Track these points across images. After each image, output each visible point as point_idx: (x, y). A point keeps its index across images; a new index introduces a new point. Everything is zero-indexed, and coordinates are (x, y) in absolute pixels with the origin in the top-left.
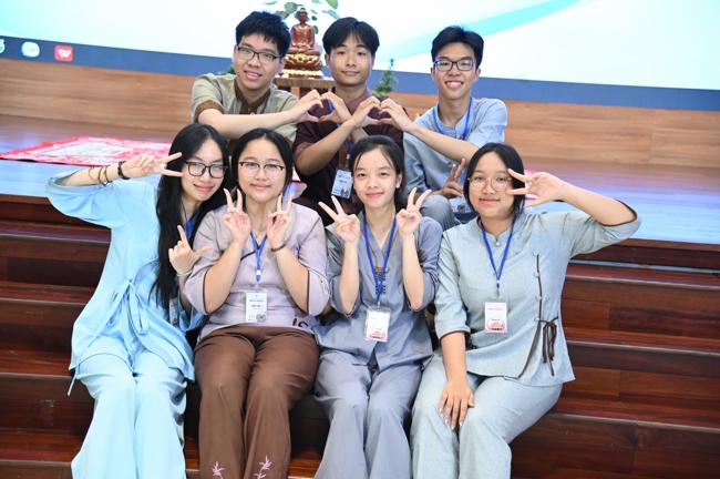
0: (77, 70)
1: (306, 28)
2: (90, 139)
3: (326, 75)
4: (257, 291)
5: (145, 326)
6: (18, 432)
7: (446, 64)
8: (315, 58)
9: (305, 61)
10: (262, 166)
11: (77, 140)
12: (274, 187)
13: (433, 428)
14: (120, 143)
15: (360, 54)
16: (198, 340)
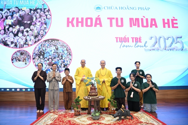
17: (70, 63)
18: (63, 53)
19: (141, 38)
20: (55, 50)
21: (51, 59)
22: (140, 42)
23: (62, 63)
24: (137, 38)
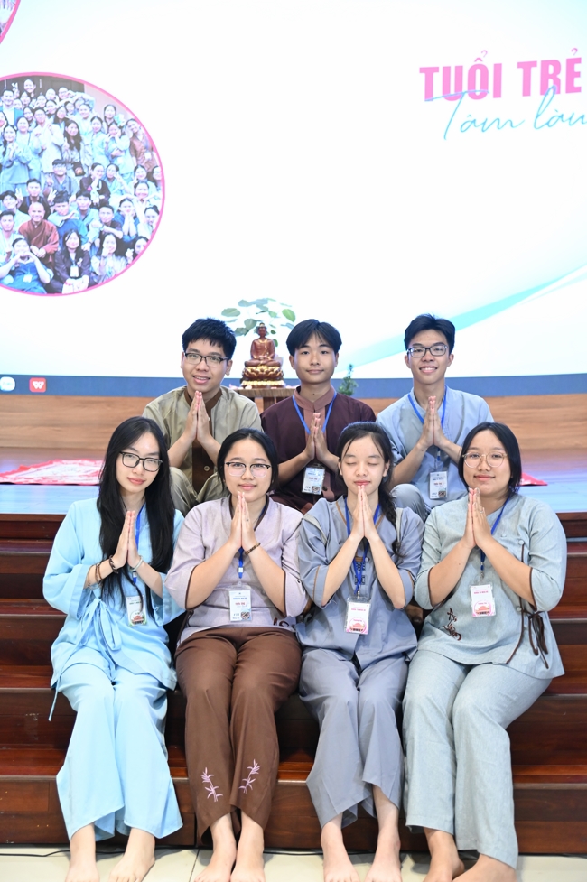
0: (50, 399)
1: (266, 341)
2: (64, 461)
3: (287, 384)
4: (241, 589)
5: (118, 642)
6: (4, 748)
7: (419, 351)
8: (276, 369)
9: (267, 372)
10: (248, 466)
11: (51, 463)
12: (260, 486)
13: (426, 718)
14: (92, 463)
15: (323, 353)
16: (178, 644)
17: (154, 233)
18: (111, 171)
19: (578, 60)
20: (60, 148)
21: (43, 200)
22: (572, 89)
23: (107, 229)
24: (556, 64)
